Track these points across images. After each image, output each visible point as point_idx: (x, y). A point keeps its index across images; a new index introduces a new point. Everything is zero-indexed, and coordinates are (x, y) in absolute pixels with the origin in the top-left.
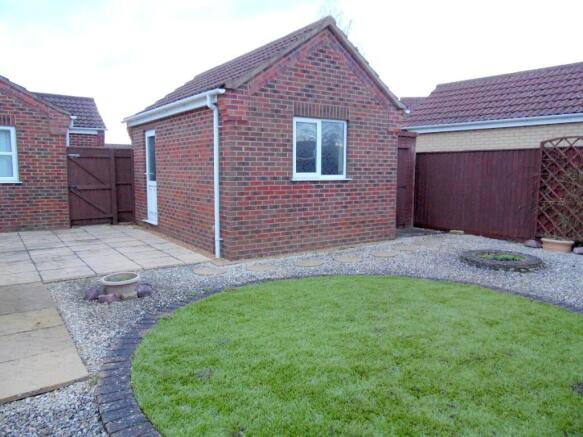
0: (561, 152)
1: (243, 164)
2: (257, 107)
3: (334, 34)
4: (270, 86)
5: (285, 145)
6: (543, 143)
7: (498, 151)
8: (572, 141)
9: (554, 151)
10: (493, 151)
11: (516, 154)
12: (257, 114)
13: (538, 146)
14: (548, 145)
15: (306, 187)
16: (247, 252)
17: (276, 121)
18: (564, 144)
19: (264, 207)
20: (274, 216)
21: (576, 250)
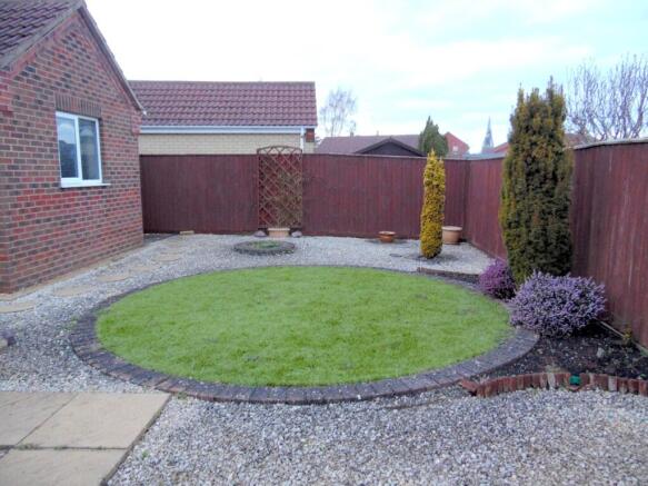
0: (273, 158)
1: (13, 167)
2: (21, 96)
3: (83, 17)
4: (31, 70)
5: (51, 145)
6: (258, 150)
7: (220, 156)
8: (280, 149)
9: (268, 157)
10: (216, 156)
11: (237, 159)
12: (22, 105)
13: (255, 153)
14: (263, 152)
15: (74, 194)
16: (26, 279)
17: (40, 114)
18: (274, 152)
19: (38, 222)
20: (48, 231)
21: (294, 234)
